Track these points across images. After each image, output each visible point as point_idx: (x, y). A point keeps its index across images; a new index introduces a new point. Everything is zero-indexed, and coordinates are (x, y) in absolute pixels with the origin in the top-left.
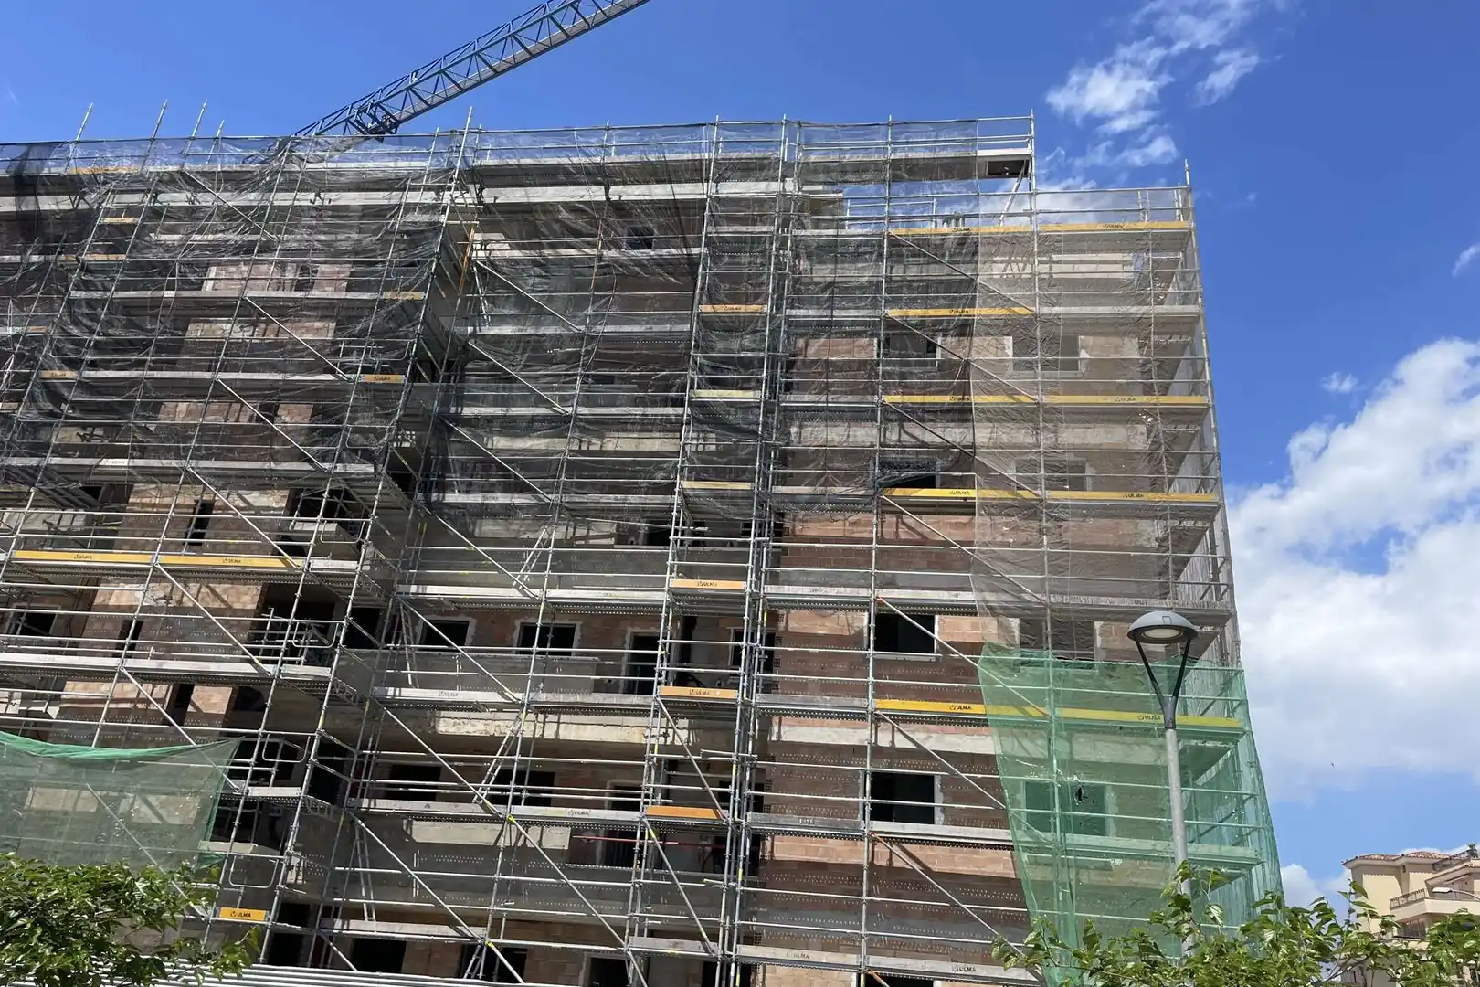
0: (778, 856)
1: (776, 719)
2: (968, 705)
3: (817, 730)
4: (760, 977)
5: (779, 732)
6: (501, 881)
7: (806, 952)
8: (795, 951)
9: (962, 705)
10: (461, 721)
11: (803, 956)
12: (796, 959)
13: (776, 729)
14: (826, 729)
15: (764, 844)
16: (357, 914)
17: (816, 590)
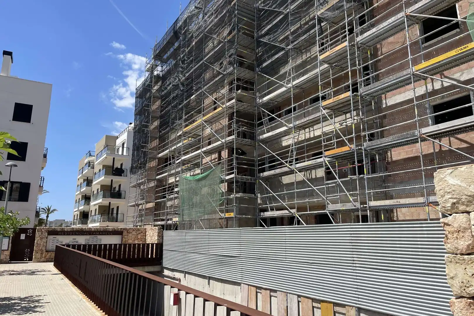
0: (394, 159)
1: (383, 96)
2: (466, 46)
3: (403, 95)
4: (395, 214)
5: (386, 103)
6: (297, 192)
7: (399, 200)
8: (392, 200)
9: (462, 47)
10: (288, 140)
11: (397, 202)
12: (394, 204)
13: (384, 102)
14: (408, 92)
15: (387, 155)
16: (265, 210)
17: (378, 28)
